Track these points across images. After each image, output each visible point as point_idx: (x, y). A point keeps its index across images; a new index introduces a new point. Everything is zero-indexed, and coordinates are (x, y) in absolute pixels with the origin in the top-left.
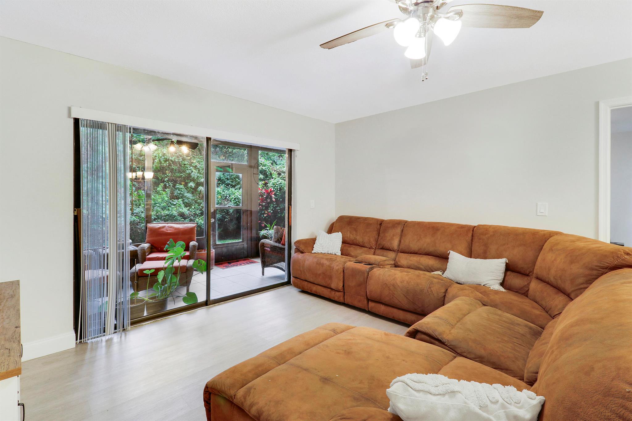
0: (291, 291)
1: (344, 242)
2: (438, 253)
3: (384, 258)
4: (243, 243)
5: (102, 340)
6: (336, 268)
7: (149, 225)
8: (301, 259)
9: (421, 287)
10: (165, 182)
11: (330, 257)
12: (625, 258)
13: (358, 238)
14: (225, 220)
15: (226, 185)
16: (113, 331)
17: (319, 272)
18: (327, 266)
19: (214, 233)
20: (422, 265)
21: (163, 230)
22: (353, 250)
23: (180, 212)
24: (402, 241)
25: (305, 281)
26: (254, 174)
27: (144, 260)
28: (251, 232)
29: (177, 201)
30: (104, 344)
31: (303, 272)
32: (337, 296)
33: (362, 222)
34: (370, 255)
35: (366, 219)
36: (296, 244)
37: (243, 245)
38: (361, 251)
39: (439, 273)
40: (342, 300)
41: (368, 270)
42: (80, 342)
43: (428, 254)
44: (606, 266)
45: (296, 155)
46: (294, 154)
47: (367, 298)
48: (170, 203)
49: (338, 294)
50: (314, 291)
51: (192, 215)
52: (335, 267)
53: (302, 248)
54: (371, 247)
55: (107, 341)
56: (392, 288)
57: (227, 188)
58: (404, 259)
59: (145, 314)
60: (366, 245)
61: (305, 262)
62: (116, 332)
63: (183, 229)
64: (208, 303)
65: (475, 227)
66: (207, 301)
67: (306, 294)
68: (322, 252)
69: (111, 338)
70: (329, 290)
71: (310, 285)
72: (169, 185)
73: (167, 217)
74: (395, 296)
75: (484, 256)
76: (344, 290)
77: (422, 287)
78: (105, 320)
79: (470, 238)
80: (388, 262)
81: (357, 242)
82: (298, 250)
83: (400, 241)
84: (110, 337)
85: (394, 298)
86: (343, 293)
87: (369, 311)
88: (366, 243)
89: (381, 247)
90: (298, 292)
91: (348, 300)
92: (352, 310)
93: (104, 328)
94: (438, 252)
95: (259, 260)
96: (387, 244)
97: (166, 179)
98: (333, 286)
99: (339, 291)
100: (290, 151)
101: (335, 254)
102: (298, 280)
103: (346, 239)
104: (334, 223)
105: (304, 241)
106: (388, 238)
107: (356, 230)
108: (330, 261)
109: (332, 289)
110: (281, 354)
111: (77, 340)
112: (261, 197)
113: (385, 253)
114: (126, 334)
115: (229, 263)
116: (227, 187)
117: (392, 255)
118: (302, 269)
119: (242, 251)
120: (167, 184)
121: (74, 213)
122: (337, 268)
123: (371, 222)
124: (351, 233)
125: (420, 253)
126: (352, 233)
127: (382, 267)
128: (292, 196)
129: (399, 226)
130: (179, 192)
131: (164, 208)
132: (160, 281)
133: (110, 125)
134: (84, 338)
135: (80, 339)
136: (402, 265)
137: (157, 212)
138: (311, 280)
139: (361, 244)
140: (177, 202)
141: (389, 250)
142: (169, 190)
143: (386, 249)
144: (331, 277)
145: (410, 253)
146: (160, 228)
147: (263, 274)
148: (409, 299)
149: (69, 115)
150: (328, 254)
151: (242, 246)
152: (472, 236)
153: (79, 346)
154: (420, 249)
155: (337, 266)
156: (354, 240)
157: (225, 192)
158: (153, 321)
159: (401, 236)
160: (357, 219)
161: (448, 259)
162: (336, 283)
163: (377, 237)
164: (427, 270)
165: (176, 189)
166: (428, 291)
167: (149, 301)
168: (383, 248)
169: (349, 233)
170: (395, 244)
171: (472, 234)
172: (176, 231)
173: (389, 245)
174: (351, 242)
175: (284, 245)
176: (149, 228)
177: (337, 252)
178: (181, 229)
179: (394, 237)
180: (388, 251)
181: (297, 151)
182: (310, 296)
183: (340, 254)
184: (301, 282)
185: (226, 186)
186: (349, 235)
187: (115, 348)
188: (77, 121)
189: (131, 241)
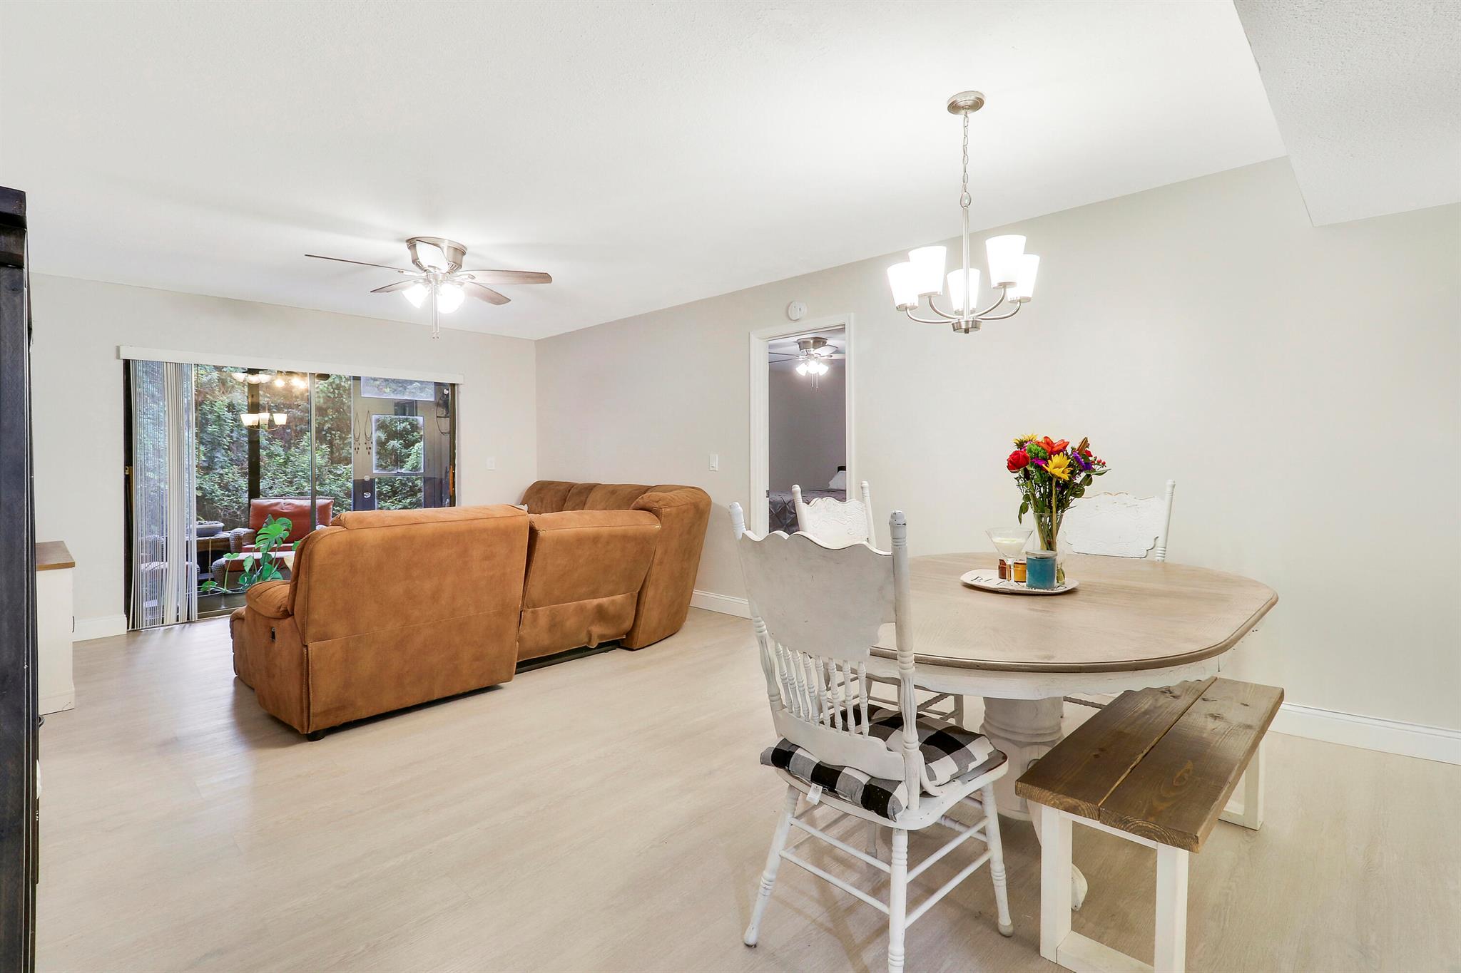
5: (160, 629)
7: (254, 501)
16: (175, 622)
21: (276, 507)
26: (437, 417)
30: (162, 631)
33: (553, 488)
35: (559, 484)
42: (133, 630)
45: (459, 393)
46: (457, 392)
55: (166, 629)
59: (222, 607)
62: (179, 623)
63: (308, 506)
69: (172, 627)
78: (163, 611)
93: (163, 618)
100: (453, 385)
107: (542, 500)
111: (128, 628)
121: (125, 471)
123: (562, 488)
128: (456, 451)
132: (247, 569)
133: (168, 364)
135: (132, 627)
146: (271, 505)
149: (118, 357)
153: (131, 633)
160: (549, 484)
167: (227, 592)
176: (253, 506)
178: (306, 506)
181: (460, 386)
188: (127, 363)
189: (222, 525)
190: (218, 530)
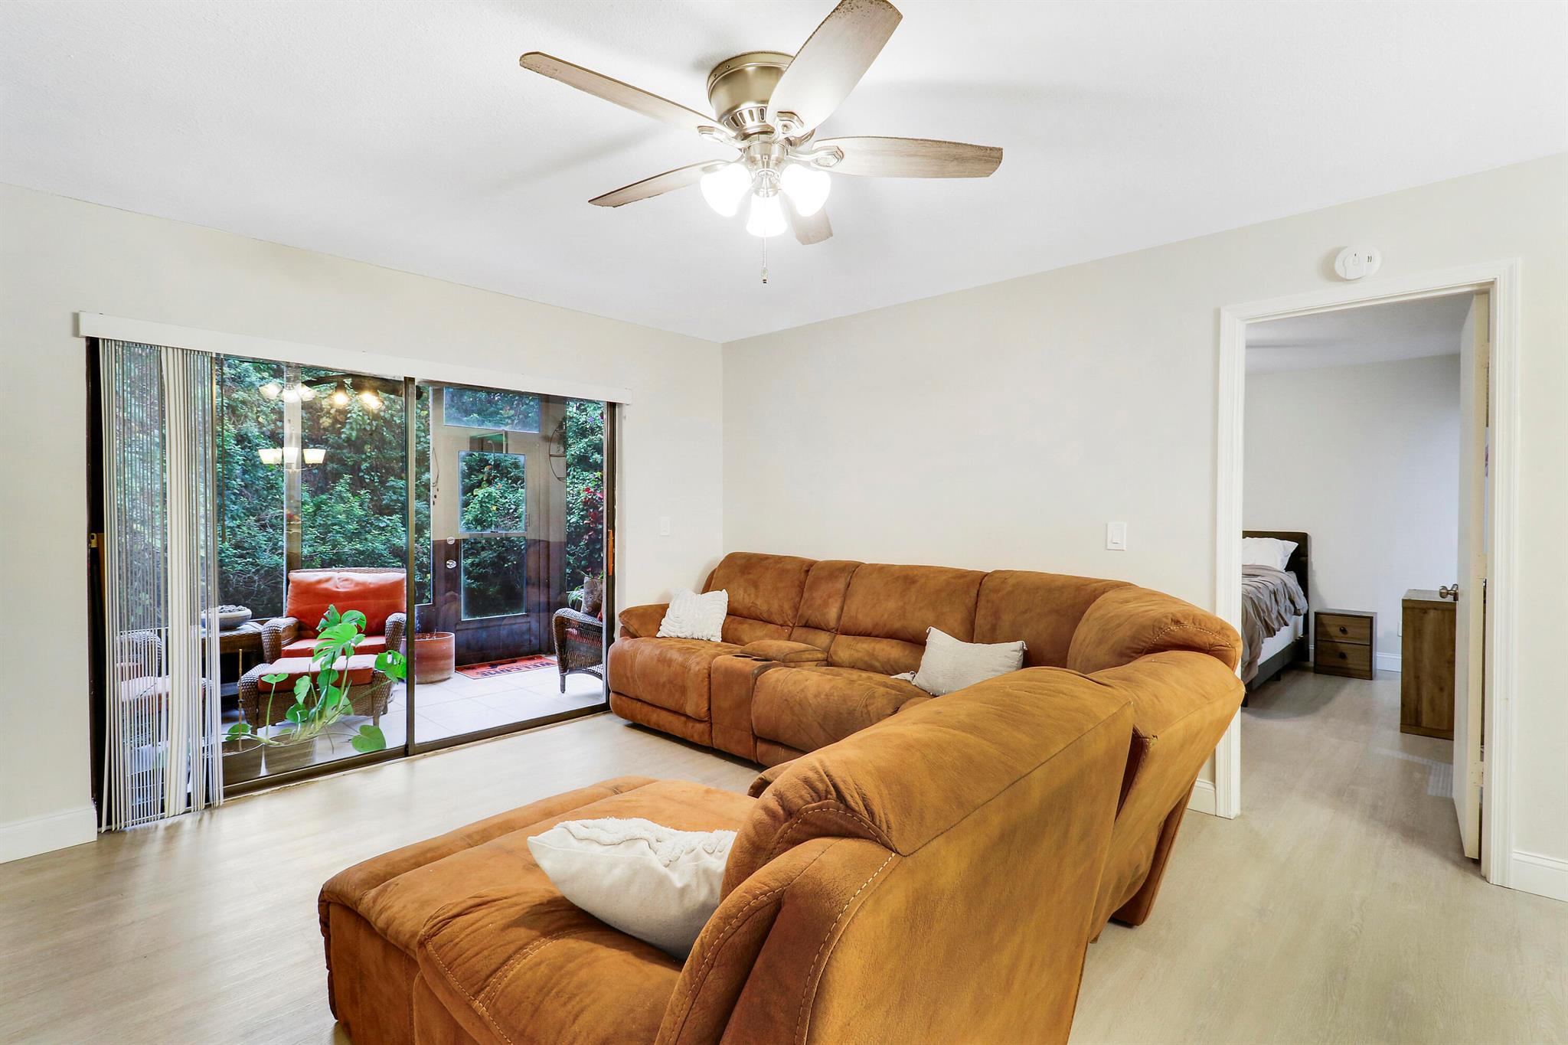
0: (611, 725)
1: (731, 612)
2: (909, 633)
3: (803, 646)
4: (529, 619)
5: (157, 827)
6: (695, 668)
7: (297, 575)
8: (628, 651)
9: (850, 704)
10: (362, 472)
11: (689, 645)
12: (1171, 630)
13: (759, 602)
14: (506, 565)
15: (510, 481)
16: (183, 807)
17: (663, 679)
18: (677, 664)
19: (457, 594)
20: (878, 660)
21: (327, 586)
22: (746, 630)
23: (394, 544)
24: (845, 608)
25: (635, 701)
26: (551, 455)
27: (277, 654)
28: (549, 591)
29: (388, 519)
30: (160, 833)
31: (631, 680)
32: (696, 731)
33: (771, 566)
34: (781, 639)
35: (780, 559)
36: (623, 616)
37: (529, 622)
38: (764, 632)
39: (907, 676)
40: (707, 740)
41: (756, 672)
42: (109, 831)
43: (891, 635)
44: (1141, 647)
45: (624, 415)
46: (620, 413)
47: (753, 733)
48: (372, 524)
49: (700, 727)
50: (655, 724)
51: (424, 554)
52: (693, 666)
53: (634, 625)
54: (785, 622)
55: (167, 828)
56: (797, 708)
57: (513, 489)
58: (847, 649)
59: (264, 772)
60: (776, 618)
61: (635, 656)
62: (190, 811)
63: (375, 584)
64: (410, 750)
65: (987, 575)
66: (407, 746)
67: (638, 732)
68: (679, 635)
69: (178, 822)
70: (683, 719)
71: (646, 709)
72: (370, 479)
73: (362, 557)
74: (803, 726)
75: (991, 638)
76: (711, 718)
77: (851, 706)
78: (163, 785)
79: (973, 600)
80: (810, 654)
81: (758, 611)
82: (627, 633)
83: (842, 609)
84: (176, 819)
85: (802, 731)
86: (709, 725)
87: (758, 763)
88: (776, 614)
89: (804, 622)
90: (622, 726)
91: (718, 742)
92: (727, 762)
93: (163, 801)
94: (910, 630)
95: (555, 659)
96: (815, 616)
97: (364, 466)
98: (689, 709)
99: (700, 721)
100: (612, 406)
101: (709, 640)
102: (624, 698)
103: (736, 604)
104: (714, 571)
105: (641, 611)
106: (819, 602)
107: (756, 585)
108: (684, 654)
109: (688, 717)
110: (485, 830)
111: (100, 825)
112: (591, 510)
113: (813, 635)
114: (212, 814)
115: (493, 666)
116: (514, 487)
117: (823, 639)
118: (629, 675)
119: (527, 637)
120: (366, 476)
121: (89, 542)
122: (697, 668)
123: (789, 567)
124: (745, 591)
125: (877, 633)
126: (749, 592)
127: (793, 664)
128: (616, 507)
129: (842, 575)
130: (394, 497)
131: (351, 537)
132: (300, 699)
134: (116, 823)
135: (107, 825)
136: (840, 661)
137: (334, 547)
138: (647, 697)
139: (765, 615)
140: (388, 522)
141: (818, 628)
142: (367, 492)
143: (812, 627)
144: (683, 690)
145: (859, 635)
146: (319, 582)
147: (563, 689)
148: (827, 732)
149: (76, 333)
150: (693, 638)
151: (525, 627)
152: (978, 594)
153: (106, 836)
154: (877, 624)
155: (698, 663)
156: (752, 608)
157: (506, 498)
158: (278, 788)
159: (845, 597)
160: (761, 559)
161: (924, 644)
162: (694, 704)
163: (797, 599)
164: (886, 671)
165: (387, 488)
166: (862, 712)
167: (271, 744)
168: (807, 625)
169: (741, 592)
170: (832, 613)
171: (978, 591)
172: (357, 588)
173: (819, 617)
174: (745, 613)
175: (601, 621)
176: (293, 582)
177: (712, 636)
178: (371, 583)
179: (830, 600)
180: (817, 631)
181: (627, 407)
182: (646, 734)
183: (719, 640)
184: (630, 702)
185: (511, 483)
186: (742, 595)
187: (185, 841)
188: (93, 344)
189: (248, 612)
190: (244, 620)
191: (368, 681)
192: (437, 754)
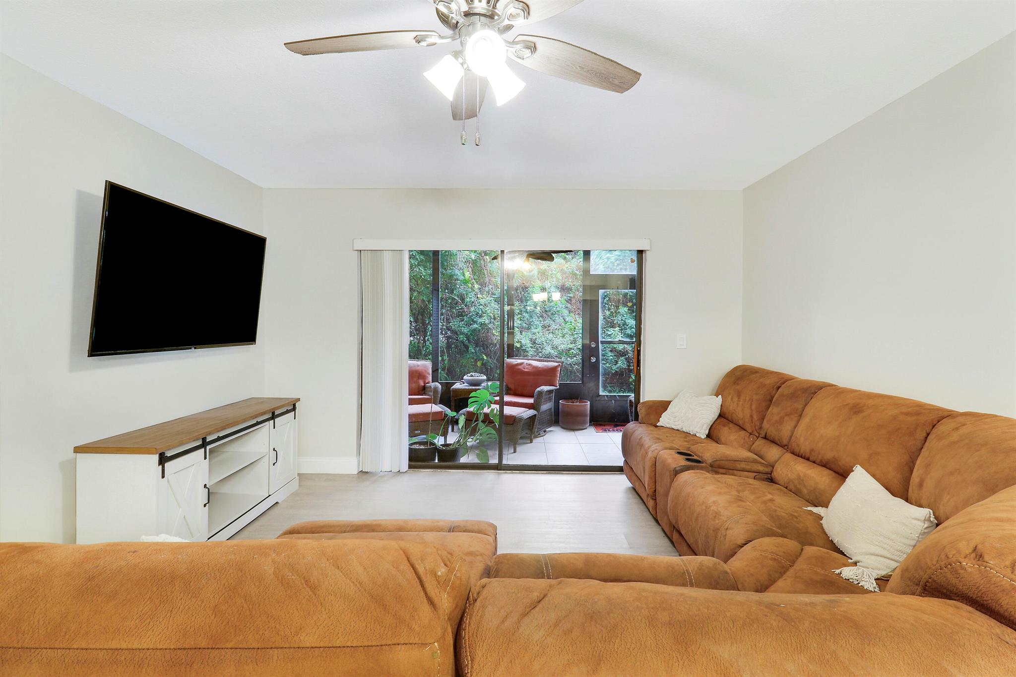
3: (752, 456)
7: (507, 360)
8: (629, 432)
13: (738, 409)
17: (638, 458)
18: (644, 449)
20: (805, 486)
21: (520, 367)
22: (727, 433)
24: (796, 430)
25: (631, 470)
32: (650, 505)
36: (645, 407)
38: (736, 436)
41: (678, 470)
46: (645, 257)
49: (652, 502)
52: (650, 453)
54: (751, 432)
58: (786, 467)
59: (437, 460)
60: (747, 426)
61: (631, 437)
63: (542, 368)
64: (499, 467)
66: (498, 464)
71: (634, 478)
76: (656, 498)
77: (717, 524)
79: (919, 444)
81: (737, 417)
86: (655, 503)
88: (748, 423)
89: (763, 435)
91: (659, 519)
94: (842, 463)
96: (772, 432)
98: (646, 487)
100: (641, 252)
101: (698, 436)
103: (726, 410)
105: (652, 404)
106: (778, 417)
107: (739, 394)
108: (651, 443)
113: (766, 448)
117: (773, 453)
123: (767, 381)
124: (732, 399)
125: (814, 459)
126: (735, 400)
127: (722, 471)
128: (642, 326)
129: (803, 395)
136: (778, 479)
138: (634, 469)
139: (741, 423)
141: (774, 442)
143: (769, 440)
144: (644, 470)
145: (800, 457)
146: (518, 365)
150: (682, 431)
152: (926, 438)
154: (813, 450)
156: (733, 415)
159: (801, 418)
162: (647, 484)
164: (811, 500)
167: (439, 447)
168: (766, 438)
170: (787, 430)
171: (928, 434)
174: (731, 418)
176: (506, 364)
178: (540, 368)
180: (770, 444)
183: (705, 437)
184: (629, 470)
189: (485, 377)
190: (483, 381)
191: (512, 423)
192: (513, 473)
